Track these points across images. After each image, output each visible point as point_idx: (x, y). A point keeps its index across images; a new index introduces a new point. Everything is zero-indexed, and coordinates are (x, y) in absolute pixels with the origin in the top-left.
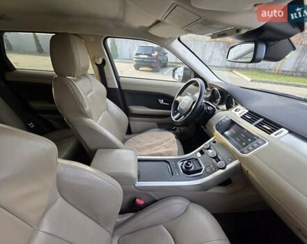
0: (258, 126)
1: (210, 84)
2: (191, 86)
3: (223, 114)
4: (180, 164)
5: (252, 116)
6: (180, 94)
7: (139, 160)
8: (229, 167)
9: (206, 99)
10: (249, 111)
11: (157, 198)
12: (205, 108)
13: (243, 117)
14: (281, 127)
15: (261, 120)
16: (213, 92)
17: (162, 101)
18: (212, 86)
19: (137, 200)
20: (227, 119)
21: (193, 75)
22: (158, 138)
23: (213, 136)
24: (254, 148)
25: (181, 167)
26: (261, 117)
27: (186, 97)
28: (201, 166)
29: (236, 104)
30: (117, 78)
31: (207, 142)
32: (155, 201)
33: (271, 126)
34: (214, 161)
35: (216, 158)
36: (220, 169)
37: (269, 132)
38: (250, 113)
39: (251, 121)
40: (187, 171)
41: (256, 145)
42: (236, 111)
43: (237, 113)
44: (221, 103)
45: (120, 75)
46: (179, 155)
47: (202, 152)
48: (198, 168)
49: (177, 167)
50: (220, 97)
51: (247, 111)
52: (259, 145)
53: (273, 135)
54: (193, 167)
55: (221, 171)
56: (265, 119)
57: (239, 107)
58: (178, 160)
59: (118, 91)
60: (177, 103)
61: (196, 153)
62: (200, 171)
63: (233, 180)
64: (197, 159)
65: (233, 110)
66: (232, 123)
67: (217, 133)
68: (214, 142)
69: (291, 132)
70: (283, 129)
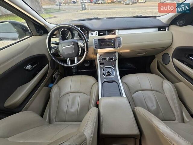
0: (109, 34)
5: (102, 32)
13: (99, 35)
20: (96, 40)
26: (105, 31)
33: (112, 31)
35: (110, 59)
36: (116, 60)
37: (114, 34)
38: (99, 31)
39: (105, 34)
41: (119, 41)
43: (94, 35)
47: (102, 64)
51: (97, 32)
53: (117, 34)
56: (108, 30)
61: (100, 67)
66: (99, 40)
68: (101, 55)
69: (119, 30)
70: (116, 30)
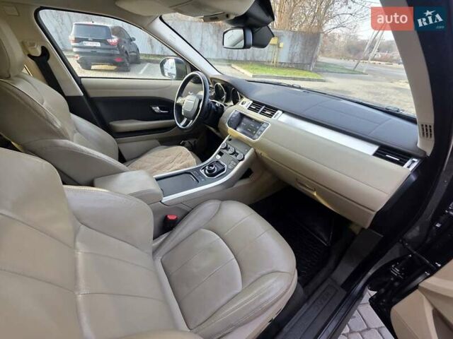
0: (262, 113)
1: (211, 79)
2: (190, 84)
3: (231, 110)
4: (202, 171)
5: (257, 106)
6: (180, 95)
7: (158, 179)
8: (246, 157)
9: (211, 97)
10: (254, 102)
11: (188, 209)
12: (213, 106)
13: (250, 108)
14: (277, 110)
15: (264, 107)
16: (217, 87)
17: (157, 109)
18: (213, 80)
19: (168, 217)
20: (236, 113)
21: (189, 69)
22: (167, 156)
23: (227, 134)
24: (262, 132)
25: (205, 173)
26: (263, 105)
27: (188, 97)
28: (223, 166)
29: (242, 97)
30: (78, 80)
31: (224, 142)
32: (187, 214)
33: (271, 110)
34: (233, 156)
35: (235, 153)
36: (240, 161)
37: (270, 116)
38: (255, 103)
39: (256, 110)
40: (212, 174)
41: (262, 129)
42: (242, 104)
43: (244, 106)
44: (227, 101)
45: (80, 75)
46: (197, 164)
47: (221, 154)
48: (220, 168)
49: (201, 174)
50: (225, 93)
51: (251, 102)
52: (265, 128)
53: (273, 117)
54: (215, 168)
55: (241, 163)
56: (266, 106)
57: (245, 99)
58: (199, 168)
59: (85, 100)
60: (179, 107)
61: (215, 156)
62: (223, 170)
63: (252, 169)
64: (217, 162)
65: (240, 104)
66: (242, 116)
67: (230, 130)
68: (230, 140)
69: (284, 112)
70: (279, 111)
